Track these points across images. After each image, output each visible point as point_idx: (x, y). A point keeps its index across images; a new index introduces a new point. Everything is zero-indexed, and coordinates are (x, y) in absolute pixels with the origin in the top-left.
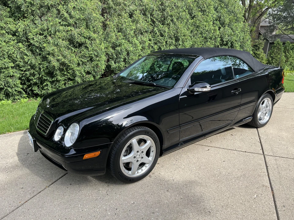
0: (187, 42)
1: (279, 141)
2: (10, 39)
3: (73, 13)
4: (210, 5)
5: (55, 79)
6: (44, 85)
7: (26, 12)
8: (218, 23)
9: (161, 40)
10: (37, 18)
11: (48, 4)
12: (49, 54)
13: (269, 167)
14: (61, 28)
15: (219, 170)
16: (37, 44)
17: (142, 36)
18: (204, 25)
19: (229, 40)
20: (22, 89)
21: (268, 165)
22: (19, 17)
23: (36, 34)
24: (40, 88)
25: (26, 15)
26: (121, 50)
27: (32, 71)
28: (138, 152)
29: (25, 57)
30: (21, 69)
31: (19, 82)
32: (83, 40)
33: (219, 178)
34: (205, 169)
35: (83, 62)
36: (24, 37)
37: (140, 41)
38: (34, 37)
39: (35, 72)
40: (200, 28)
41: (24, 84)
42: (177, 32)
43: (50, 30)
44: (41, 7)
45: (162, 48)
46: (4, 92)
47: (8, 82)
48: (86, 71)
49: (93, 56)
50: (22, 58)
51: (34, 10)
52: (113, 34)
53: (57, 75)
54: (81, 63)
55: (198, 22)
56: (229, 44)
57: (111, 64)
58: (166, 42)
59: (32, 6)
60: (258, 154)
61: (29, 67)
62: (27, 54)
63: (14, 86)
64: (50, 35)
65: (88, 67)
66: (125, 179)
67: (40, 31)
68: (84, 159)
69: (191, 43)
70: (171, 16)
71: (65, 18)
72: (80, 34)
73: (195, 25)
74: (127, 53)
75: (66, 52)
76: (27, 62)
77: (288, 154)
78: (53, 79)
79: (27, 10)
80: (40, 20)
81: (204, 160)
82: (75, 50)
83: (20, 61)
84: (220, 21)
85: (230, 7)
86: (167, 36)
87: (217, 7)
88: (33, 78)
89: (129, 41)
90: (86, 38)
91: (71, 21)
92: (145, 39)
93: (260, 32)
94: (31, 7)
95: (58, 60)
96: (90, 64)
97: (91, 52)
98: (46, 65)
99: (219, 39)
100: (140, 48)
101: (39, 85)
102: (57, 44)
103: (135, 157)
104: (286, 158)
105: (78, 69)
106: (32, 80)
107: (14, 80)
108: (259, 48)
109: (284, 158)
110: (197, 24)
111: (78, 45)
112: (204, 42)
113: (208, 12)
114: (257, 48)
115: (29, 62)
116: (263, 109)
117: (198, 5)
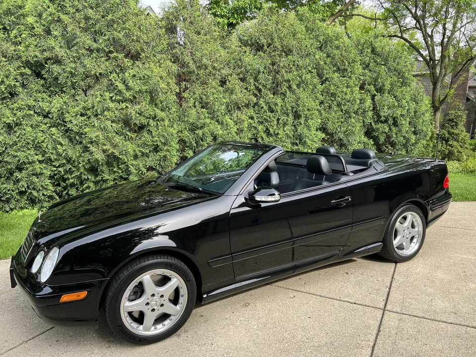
0: (312, 119)
1: (423, 287)
2: (41, 122)
3: (131, 84)
4: (354, 61)
5: (100, 179)
6: (84, 187)
7: (65, 85)
8: (372, 88)
9: (270, 117)
10: (80, 92)
11: (96, 72)
12: (91, 143)
13: (381, 332)
14: (112, 105)
15: (293, 332)
16: (75, 129)
17: (239, 113)
18: (342, 92)
19: (389, 115)
20: (55, 192)
21: (381, 329)
22: (56, 91)
23: (76, 115)
24: (79, 191)
25: (64, 89)
26: (203, 134)
27: (69, 166)
28: (153, 295)
29: (59, 147)
30: (53, 164)
31: (48, 182)
32: (144, 121)
33: (286, 345)
34: (273, 328)
35: (143, 153)
36: (60, 119)
37: (235, 119)
38: (73, 119)
39: (72, 168)
40: (337, 96)
41: (59, 185)
42: (297, 105)
43: (95, 108)
44: (87, 77)
45: (271, 130)
46: (27, 196)
47: (33, 183)
48: (148, 167)
49: (159, 144)
50: (55, 148)
51: (76, 82)
52: (193, 111)
53: (103, 173)
54: (139, 154)
55: (332, 87)
56: (391, 121)
57: (187, 155)
58: (278, 120)
59: (73, 77)
60: (375, 307)
61: (64, 161)
62: (62, 142)
63: (41, 189)
64: (96, 115)
65: (152, 160)
66: (131, 337)
67: (82, 111)
68: (60, 301)
69: (319, 121)
70: (289, 81)
71: (120, 91)
72: (138, 113)
73: (327, 92)
74: (212, 138)
75: (118, 139)
76: (62, 155)
77: (428, 312)
78: (98, 178)
79: (66, 83)
80: (83, 95)
81: (277, 314)
82: (132, 136)
83: (51, 153)
84: (375, 85)
85: (391, 63)
86: (279, 111)
87: (369, 64)
88: (70, 177)
89: (218, 121)
90: (150, 118)
91: (128, 95)
92: (244, 117)
93: (468, 97)
94: (71, 77)
95: (104, 151)
96: (155, 155)
97: (156, 139)
98: (88, 158)
99: (370, 114)
100: (235, 130)
101: (78, 187)
102: (104, 127)
103: (148, 304)
104: (421, 317)
105: (134, 162)
106: (68, 179)
107: (42, 179)
108: (457, 124)
109: (417, 318)
110: (332, 91)
111: (136, 128)
112: (345, 119)
113: (351, 72)
114: (454, 124)
115: (64, 155)
116: (404, 231)
117: (334, 62)
